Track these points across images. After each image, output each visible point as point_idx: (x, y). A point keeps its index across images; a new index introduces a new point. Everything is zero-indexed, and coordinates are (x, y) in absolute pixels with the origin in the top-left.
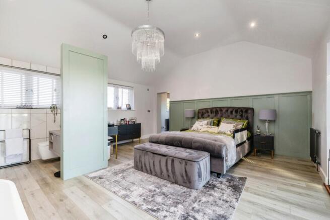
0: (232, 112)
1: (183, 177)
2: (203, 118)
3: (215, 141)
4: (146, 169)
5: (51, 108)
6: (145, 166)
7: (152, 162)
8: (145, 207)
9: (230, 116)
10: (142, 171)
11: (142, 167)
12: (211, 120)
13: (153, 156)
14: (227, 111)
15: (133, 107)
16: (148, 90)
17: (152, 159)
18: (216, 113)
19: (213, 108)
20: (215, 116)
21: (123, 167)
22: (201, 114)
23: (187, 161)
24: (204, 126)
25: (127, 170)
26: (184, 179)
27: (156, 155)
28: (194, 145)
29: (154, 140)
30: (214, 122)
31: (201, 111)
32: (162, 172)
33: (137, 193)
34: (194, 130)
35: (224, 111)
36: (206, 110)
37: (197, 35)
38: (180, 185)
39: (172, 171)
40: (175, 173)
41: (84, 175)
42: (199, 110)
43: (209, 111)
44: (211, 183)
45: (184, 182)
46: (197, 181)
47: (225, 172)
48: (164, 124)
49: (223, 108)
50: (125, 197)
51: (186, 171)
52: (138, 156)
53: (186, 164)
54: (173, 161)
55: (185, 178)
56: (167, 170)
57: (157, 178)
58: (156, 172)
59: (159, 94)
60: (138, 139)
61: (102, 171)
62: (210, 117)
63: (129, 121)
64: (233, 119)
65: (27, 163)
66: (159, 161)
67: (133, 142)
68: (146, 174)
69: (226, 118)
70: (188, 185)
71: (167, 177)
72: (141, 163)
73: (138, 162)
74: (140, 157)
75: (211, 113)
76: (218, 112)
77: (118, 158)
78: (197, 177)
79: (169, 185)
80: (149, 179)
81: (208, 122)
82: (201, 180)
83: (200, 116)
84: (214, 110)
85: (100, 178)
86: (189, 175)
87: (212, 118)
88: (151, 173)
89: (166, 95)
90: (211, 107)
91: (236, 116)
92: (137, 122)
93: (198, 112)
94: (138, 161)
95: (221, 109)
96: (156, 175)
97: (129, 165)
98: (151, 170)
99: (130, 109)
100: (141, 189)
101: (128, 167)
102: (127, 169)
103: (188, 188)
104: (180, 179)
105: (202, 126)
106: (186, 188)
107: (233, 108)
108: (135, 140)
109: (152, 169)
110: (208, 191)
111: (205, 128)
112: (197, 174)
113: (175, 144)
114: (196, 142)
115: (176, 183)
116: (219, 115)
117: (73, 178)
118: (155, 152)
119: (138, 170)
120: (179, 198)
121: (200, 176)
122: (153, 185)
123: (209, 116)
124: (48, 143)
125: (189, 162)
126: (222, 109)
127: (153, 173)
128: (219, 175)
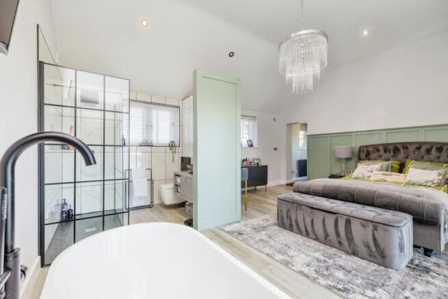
0: (428, 151)
1: (368, 246)
2: (369, 159)
3: (418, 196)
4: (299, 229)
5: (169, 146)
6: (297, 224)
7: (310, 219)
8: (322, 281)
9: (426, 157)
10: (292, 231)
11: (291, 226)
12: (387, 163)
13: (312, 212)
14: (419, 148)
15: (255, 144)
16: (274, 120)
17: (309, 216)
18: (395, 152)
19: (389, 144)
20: (393, 156)
21: (261, 222)
22: (366, 154)
23: (376, 225)
24: (375, 172)
25: (269, 228)
26: (371, 251)
27: (315, 211)
28: (377, 201)
29: (303, 190)
30: (392, 166)
31: (365, 150)
32: (327, 236)
33: (300, 260)
34: (356, 178)
35: (412, 148)
36: (376, 148)
37: (365, 33)
38: (362, 258)
39: (347, 238)
40: (353, 239)
41: (217, 227)
42: (361, 147)
43: (381, 148)
44: (417, 262)
45: (371, 256)
46: (397, 257)
47: (443, 248)
48: (295, 168)
49: (411, 143)
50: (286, 264)
51: (375, 240)
52: (285, 210)
53: (375, 229)
54: (348, 222)
55: (374, 249)
56: (338, 234)
57: (318, 243)
58: (316, 235)
59: (290, 125)
60: (264, 187)
61: (237, 225)
62: (383, 157)
63: (251, 162)
64: (431, 161)
65: (150, 207)
66: (321, 219)
67: (256, 189)
68: (299, 236)
69: (416, 160)
70: (380, 260)
71: (337, 245)
72: (291, 220)
73: (285, 218)
74: (288, 211)
75: (385, 151)
76: (399, 150)
77: (248, 209)
78: (397, 251)
79: (344, 256)
80: (308, 244)
81: (381, 167)
82: (404, 255)
83: (363, 155)
84: (391, 148)
85: (240, 234)
86: (382, 245)
87: (388, 160)
88: (307, 235)
89: (298, 126)
90: (384, 142)
91: (439, 157)
92: (263, 163)
93: (360, 151)
94: (285, 216)
95: (405, 146)
96: (317, 239)
97: (267, 220)
98: (307, 231)
99: (252, 146)
100: (303, 256)
101: (268, 223)
102: (268, 226)
103: (379, 264)
104: (362, 249)
105: (372, 172)
106: (376, 265)
107: (432, 144)
108: (258, 187)
109: (310, 230)
110: (420, 276)
111: (379, 175)
112: (398, 247)
113: (339, 198)
114: (381, 196)
115: (355, 253)
116: (401, 155)
117: (208, 230)
118: (315, 207)
119: (286, 229)
120: (371, 278)
121: (402, 249)
122: (319, 253)
123: (381, 156)
124: (172, 185)
125: (381, 225)
126: (409, 146)
127: (312, 235)
128: (428, 252)
